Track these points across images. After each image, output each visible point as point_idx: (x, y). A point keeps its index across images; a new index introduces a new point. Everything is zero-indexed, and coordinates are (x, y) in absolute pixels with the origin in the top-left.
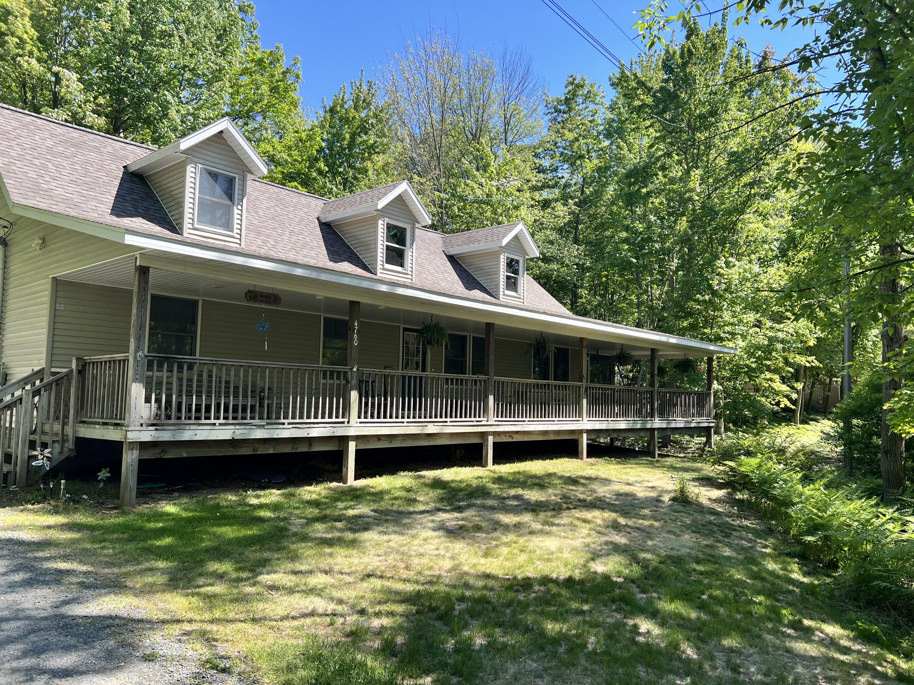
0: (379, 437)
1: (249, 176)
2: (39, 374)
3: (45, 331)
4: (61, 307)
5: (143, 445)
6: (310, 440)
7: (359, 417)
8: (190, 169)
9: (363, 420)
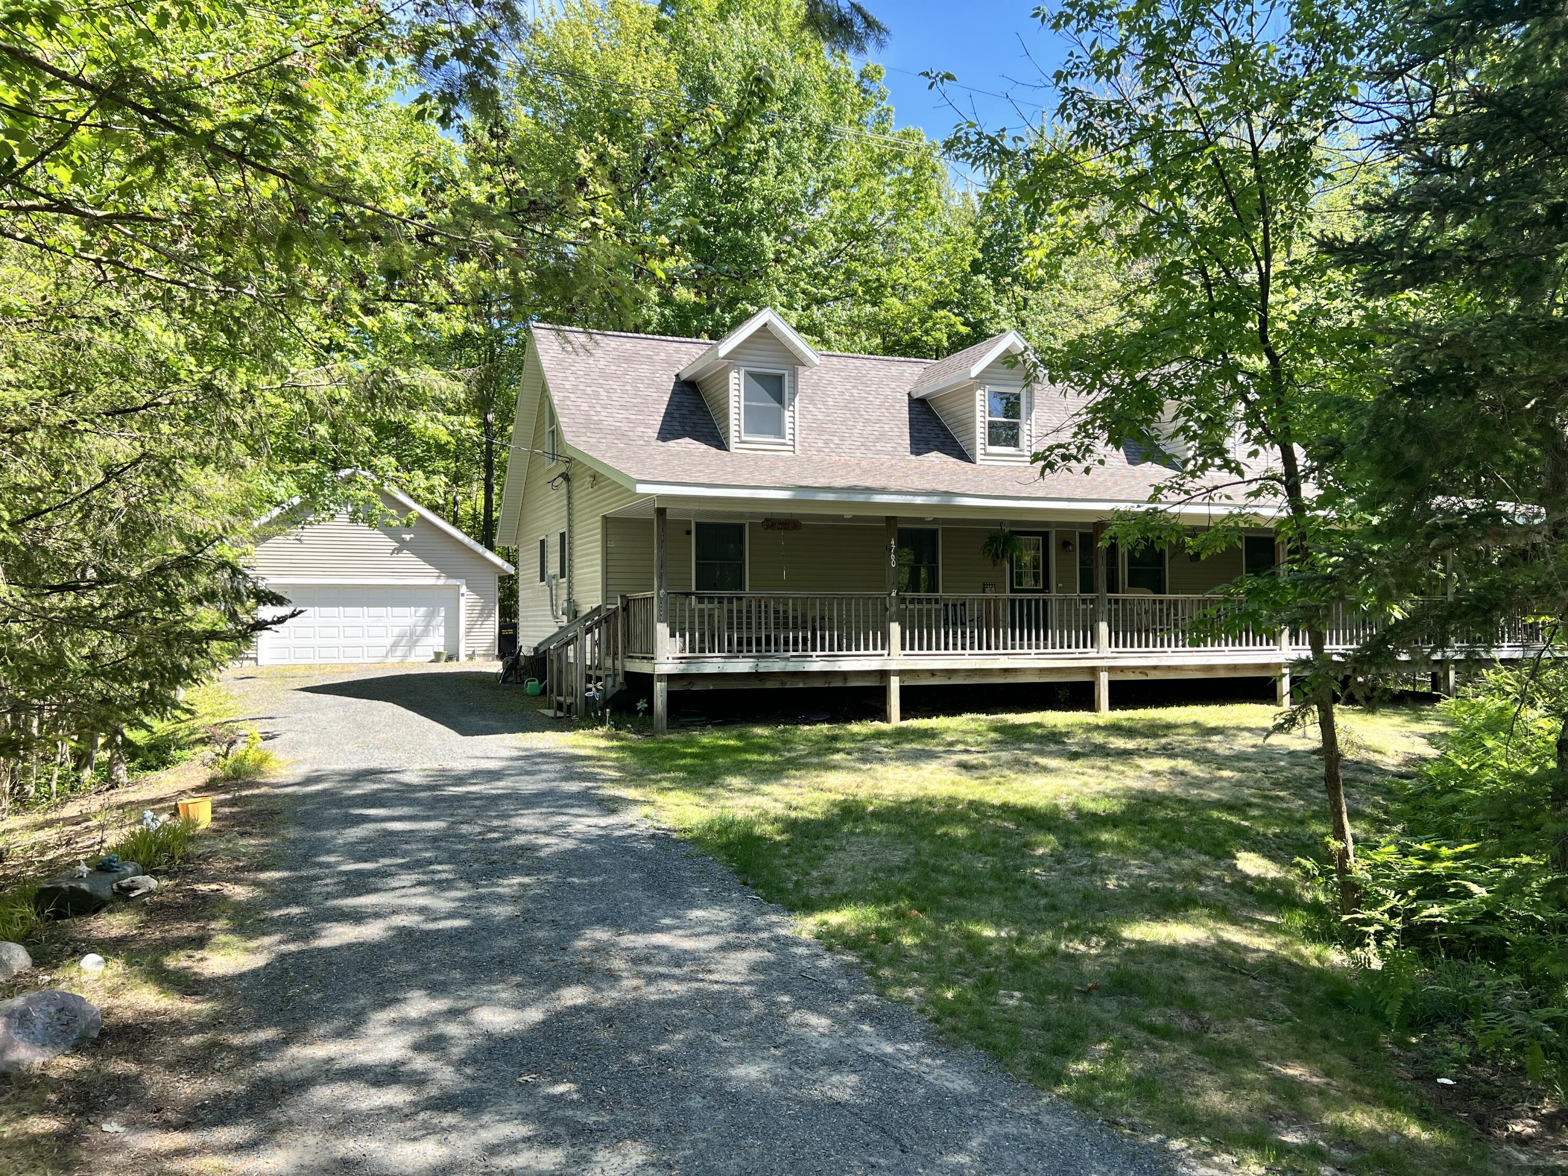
0: (933, 673)
1: (801, 369)
2: (597, 610)
3: (599, 568)
4: (611, 544)
5: (670, 678)
6: (845, 675)
7: (903, 648)
8: (733, 375)
9: (908, 652)
